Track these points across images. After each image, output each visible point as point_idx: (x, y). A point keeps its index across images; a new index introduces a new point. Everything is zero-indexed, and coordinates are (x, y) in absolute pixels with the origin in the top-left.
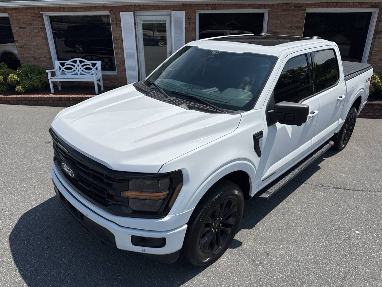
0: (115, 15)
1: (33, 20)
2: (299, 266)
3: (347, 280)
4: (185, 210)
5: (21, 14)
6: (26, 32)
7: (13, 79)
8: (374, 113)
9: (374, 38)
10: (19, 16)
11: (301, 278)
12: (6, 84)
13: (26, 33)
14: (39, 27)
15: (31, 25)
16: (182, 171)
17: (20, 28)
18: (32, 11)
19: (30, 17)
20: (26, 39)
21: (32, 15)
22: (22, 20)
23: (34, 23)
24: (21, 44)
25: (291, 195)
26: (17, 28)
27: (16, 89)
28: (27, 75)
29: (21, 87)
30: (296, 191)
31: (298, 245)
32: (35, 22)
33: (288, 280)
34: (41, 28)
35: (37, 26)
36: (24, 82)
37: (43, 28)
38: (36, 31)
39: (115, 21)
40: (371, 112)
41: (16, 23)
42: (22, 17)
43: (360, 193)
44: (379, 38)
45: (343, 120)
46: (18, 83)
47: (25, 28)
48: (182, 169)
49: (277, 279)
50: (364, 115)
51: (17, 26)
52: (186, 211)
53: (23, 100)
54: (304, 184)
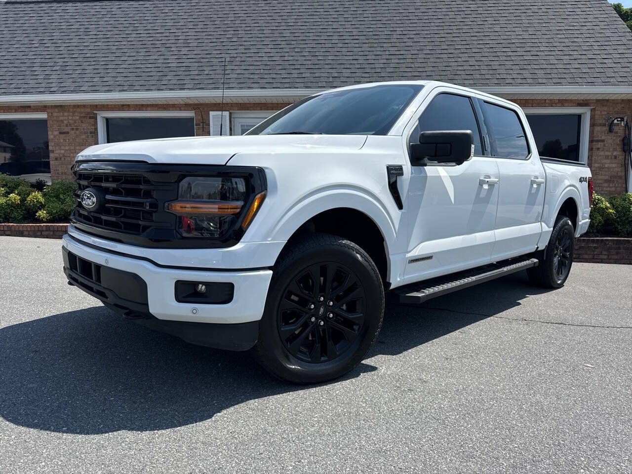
0: (202, 115)
1: (82, 122)
2: (481, 395)
3: (571, 413)
4: (269, 239)
5: (66, 114)
6: (68, 138)
7: (36, 199)
8: (608, 255)
9: (591, 149)
10: (61, 116)
11: (485, 408)
12: (24, 208)
13: (67, 140)
14: (89, 131)
15: (77, 129)
16: (266, 171)
17: (61, 133)
18: (82, 110)
19: (78, 118)
20: (67, 148)
21: (82, 115)
22: (65, 122)
23: (81, 126)
24: (57, 155)
25: (469, 326)
26: (56, 133)
27: (37, 214)
28: (57, 197)
29: (45, 212)
30: (477, 323)
31: (481, 374)
32: (84, 125)
33: (460, 409)
34: (91, 133)
35: (85, 131)
36: (51, 205)
37: (94, 133)
38: (84, 137)
39: (201, 124)
40: (604, 253)
41: (55, 126)
42: (67, 118)
43: (591, 328)
44: (598, 149)
45: (549, 227)
46: (42, 206)
47: (68, 133)
48: (267, 168)
49: (440, 408)
50: (593, 259)
51: (57, 129)
52: (271, 241)
53: (44, 231)
54: (492, 317)
